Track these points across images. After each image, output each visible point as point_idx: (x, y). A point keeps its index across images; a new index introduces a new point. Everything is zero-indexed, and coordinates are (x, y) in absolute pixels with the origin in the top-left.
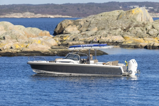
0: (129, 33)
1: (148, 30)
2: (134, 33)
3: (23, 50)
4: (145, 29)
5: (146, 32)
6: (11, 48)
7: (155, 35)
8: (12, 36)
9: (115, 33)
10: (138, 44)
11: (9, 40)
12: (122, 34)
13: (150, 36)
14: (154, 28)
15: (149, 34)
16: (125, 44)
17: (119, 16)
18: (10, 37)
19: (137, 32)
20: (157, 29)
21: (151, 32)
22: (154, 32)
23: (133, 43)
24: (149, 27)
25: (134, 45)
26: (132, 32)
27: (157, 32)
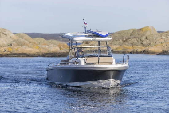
0: (127, 43)
1: (142, 41)
2: (131, 43)
3: (13, 53)
4: (140, 40)
5: (140, 42)
6: (5, 51)
7: (148, 44)
8: (19, 43)
9: (115, 43)
10: (126, 50)
11: (15, 46)
12: (121, 44)
13: (143, 46)
14: (147, 39)
15: (143, 44)
16: (117, 51)
17: (132, 33)
18: (16, 44)
19: (133, 42)
20: (149, 40)
21: (144, 43)
22: (147, 42)
23: (123, 50)
24: (143, 38)
25: (123, 51)
26: (129, 43)
27: (150, 42)
